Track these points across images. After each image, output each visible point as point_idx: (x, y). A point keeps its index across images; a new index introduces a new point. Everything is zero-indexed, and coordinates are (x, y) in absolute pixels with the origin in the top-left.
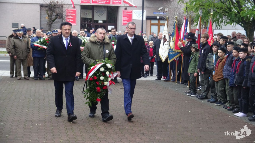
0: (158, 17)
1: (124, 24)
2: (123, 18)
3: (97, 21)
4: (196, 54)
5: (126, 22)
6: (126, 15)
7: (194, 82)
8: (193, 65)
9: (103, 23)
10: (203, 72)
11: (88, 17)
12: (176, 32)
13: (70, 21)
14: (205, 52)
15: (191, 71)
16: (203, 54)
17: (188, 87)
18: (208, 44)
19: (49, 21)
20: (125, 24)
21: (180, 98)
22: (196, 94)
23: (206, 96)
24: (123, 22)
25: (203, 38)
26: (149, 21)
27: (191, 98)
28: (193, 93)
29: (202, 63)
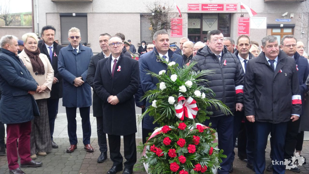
0: (282, 25)
2: (239, 27)
3: (206, 32)
5: (242, 32)
6: (243, 23)
11: (195, 28)
13: (176, 32)
24: (239, 32)
26: (270, 30)
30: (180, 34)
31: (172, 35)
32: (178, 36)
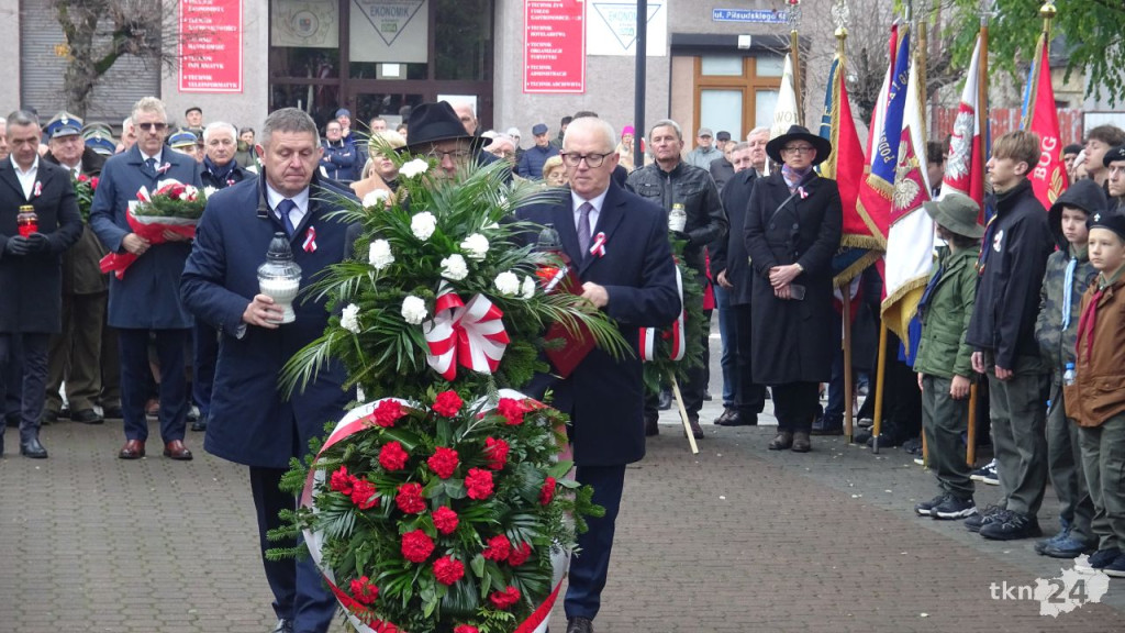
0: (745, 42)
1: (533, 84)
2: (529, 48)
3: (370, 69)
4: (967, 257)
5: (546, 70)
6: (549, 28)
7: (957, 432)
8: (951, 323)
9: (405, 77)
10: (1003, 367)
11: (311, 43)
12: (838, 125)
13: (204, 66)
14: (1017, 244)
15: (939, 363)
16: (1002, 256)
17: (921, 462)
18: (1032, 196)
19: (74, 73)
20: (541, 84)
21: (869, 536)
22: (970, 506)
23: (1028, 515)
24: (529, 71)
25: (1008, 161)
26: (686, 65)
27: (938, 530)
28: (948, 502)
29: (995, 315)
30: (229, 74)
31: (185, 84)
32: (215, 85)
